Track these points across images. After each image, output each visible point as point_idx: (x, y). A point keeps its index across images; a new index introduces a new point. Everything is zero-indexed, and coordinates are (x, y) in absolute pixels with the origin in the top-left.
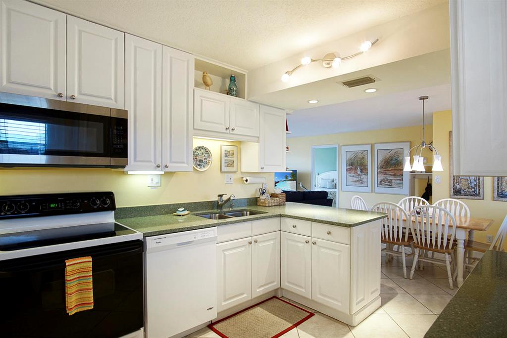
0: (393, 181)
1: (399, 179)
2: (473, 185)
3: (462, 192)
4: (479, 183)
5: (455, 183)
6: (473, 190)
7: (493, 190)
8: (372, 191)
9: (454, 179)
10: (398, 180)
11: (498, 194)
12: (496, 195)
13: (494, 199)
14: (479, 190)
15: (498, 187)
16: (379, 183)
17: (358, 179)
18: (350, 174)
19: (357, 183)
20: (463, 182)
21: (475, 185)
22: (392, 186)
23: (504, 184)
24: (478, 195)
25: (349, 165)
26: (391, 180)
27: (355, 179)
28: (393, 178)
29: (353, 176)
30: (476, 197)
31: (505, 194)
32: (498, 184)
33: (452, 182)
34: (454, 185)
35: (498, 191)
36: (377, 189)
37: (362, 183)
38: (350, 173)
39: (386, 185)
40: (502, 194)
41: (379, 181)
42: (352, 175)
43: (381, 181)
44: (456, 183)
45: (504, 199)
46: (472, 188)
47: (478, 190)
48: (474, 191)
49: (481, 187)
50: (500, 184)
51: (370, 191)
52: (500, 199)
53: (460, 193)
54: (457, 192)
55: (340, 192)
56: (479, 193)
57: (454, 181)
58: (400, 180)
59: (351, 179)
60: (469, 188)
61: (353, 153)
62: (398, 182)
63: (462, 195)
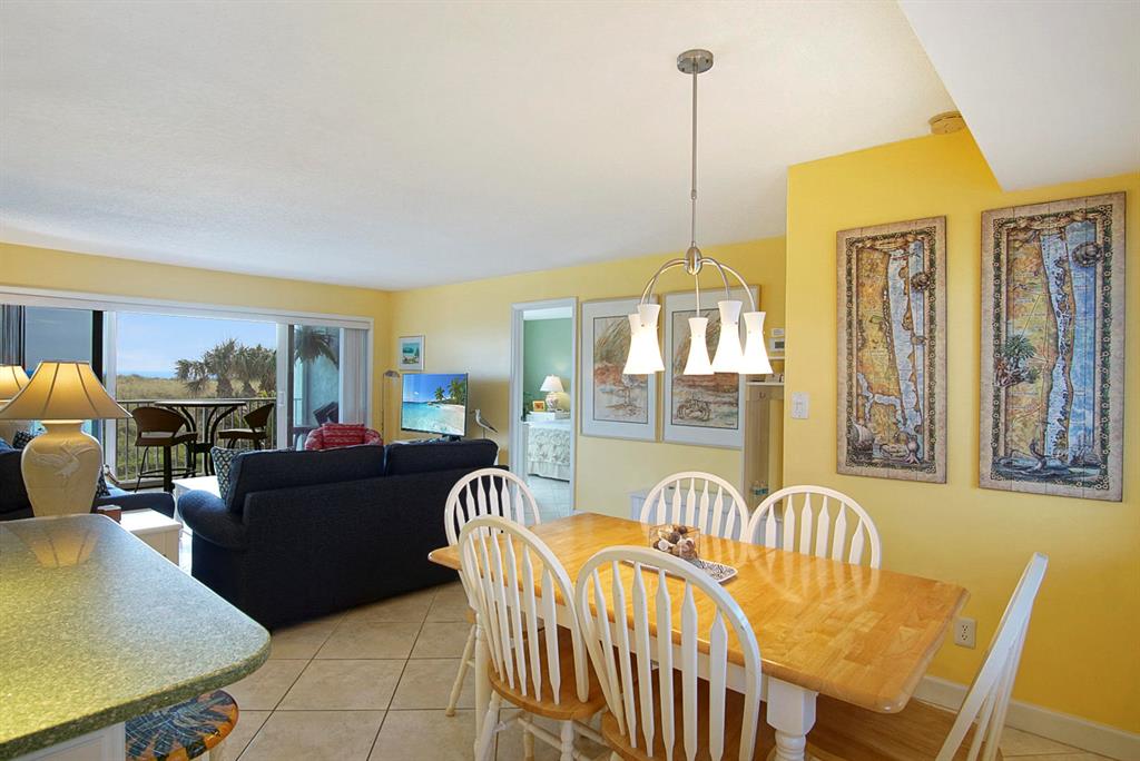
0: (712, 407)
1: (727, 399)
2: (911, 426)
3: (877, 454)
4: (932, 422)
5: (854, 420)
6: (912, 445)
7: (979, 449)
8: (657, 436)
9: (850, 406)
10: (725, 403)
11: (995, 464)
12: (987, 469)
13: (979, 482)
14: (932, 448)
15: (996, 438)
16: (675, 412)
17: (622, 401)
18: (603, 386)
19: (621, 412)
20: (880, 416)
21: (918, 429)
22: (708, 424)
23: (1017, 424)
24: (926, 465)
25: (602, 359)
26: (707, 403)
27: (615, 400)
28: (711, 399)
29: (611, 392)
30: (920, 474)
31: (1020, 463)
32: (996, 425)
33: (844, 416)
34: (850, 428)
35: (995, 453)
36: (671, 431)
37: (633, 412)
38: (604, 382)
39: (695, 418)
40: (1009, 465)
41: (676, 406)
42: (608, 387)
43: (681, 407)
44: (858, 418)
45: (1015, 484)
46: (909, 438)
47: (927, 447)
48: (915, 452)
49: (938, 434)
50: (1002, 427)
51: (654, 438)
52: (1004, 483)
53: (870, 456)
54: (860, 453)
55: (580, 438)
56: (932, 458)
57: (850, 413)
58: (731, 404)
59: (605, 399)
60: (898, 440)
61: (610, 322)
62: (726, 409)
63: (875, 465)
